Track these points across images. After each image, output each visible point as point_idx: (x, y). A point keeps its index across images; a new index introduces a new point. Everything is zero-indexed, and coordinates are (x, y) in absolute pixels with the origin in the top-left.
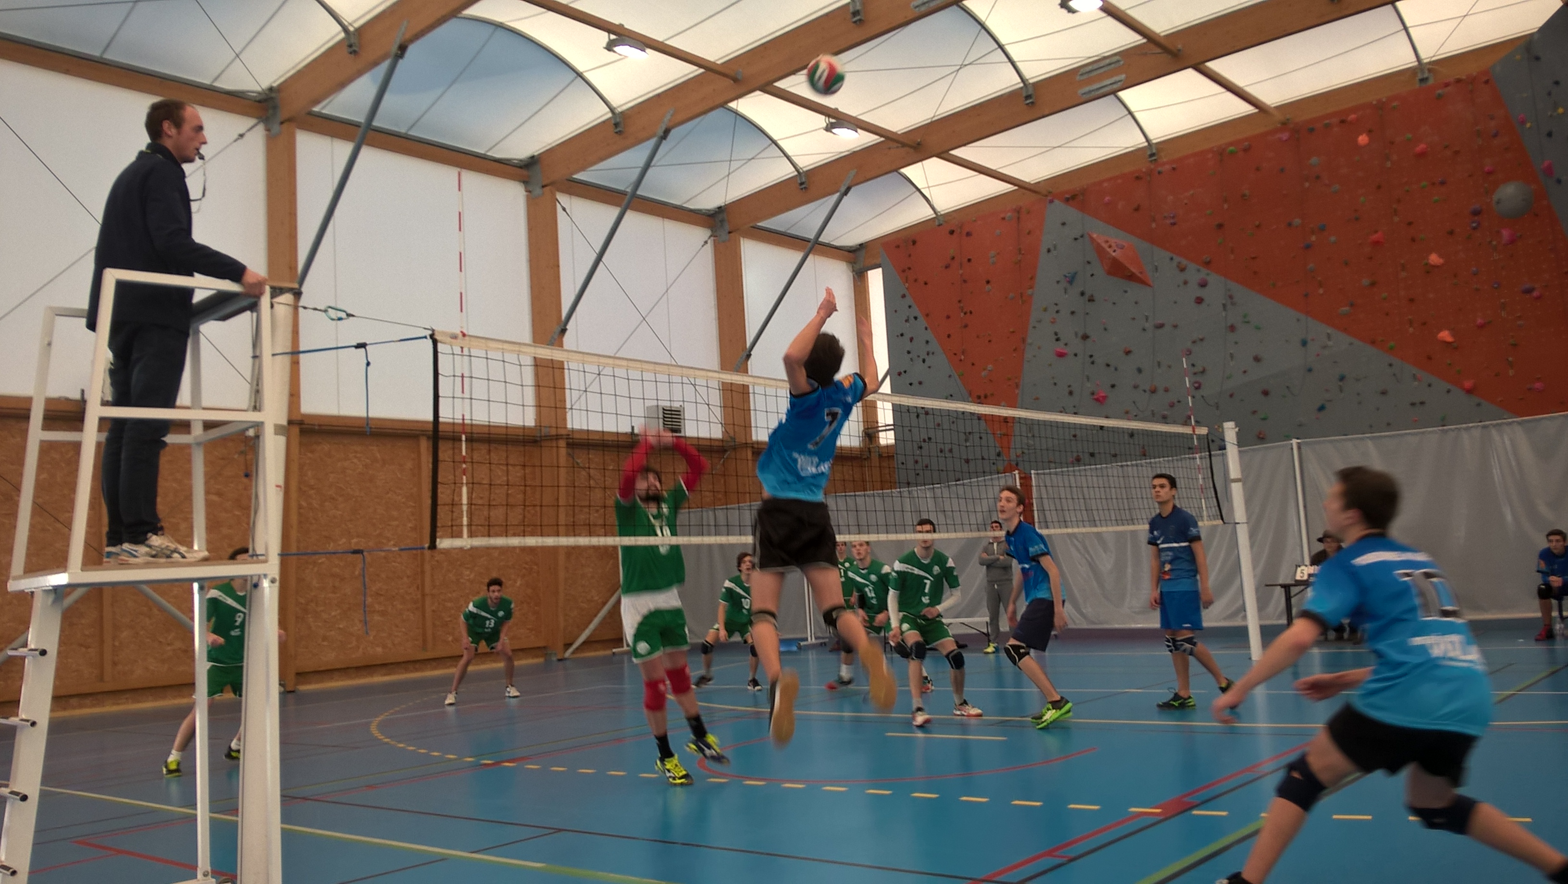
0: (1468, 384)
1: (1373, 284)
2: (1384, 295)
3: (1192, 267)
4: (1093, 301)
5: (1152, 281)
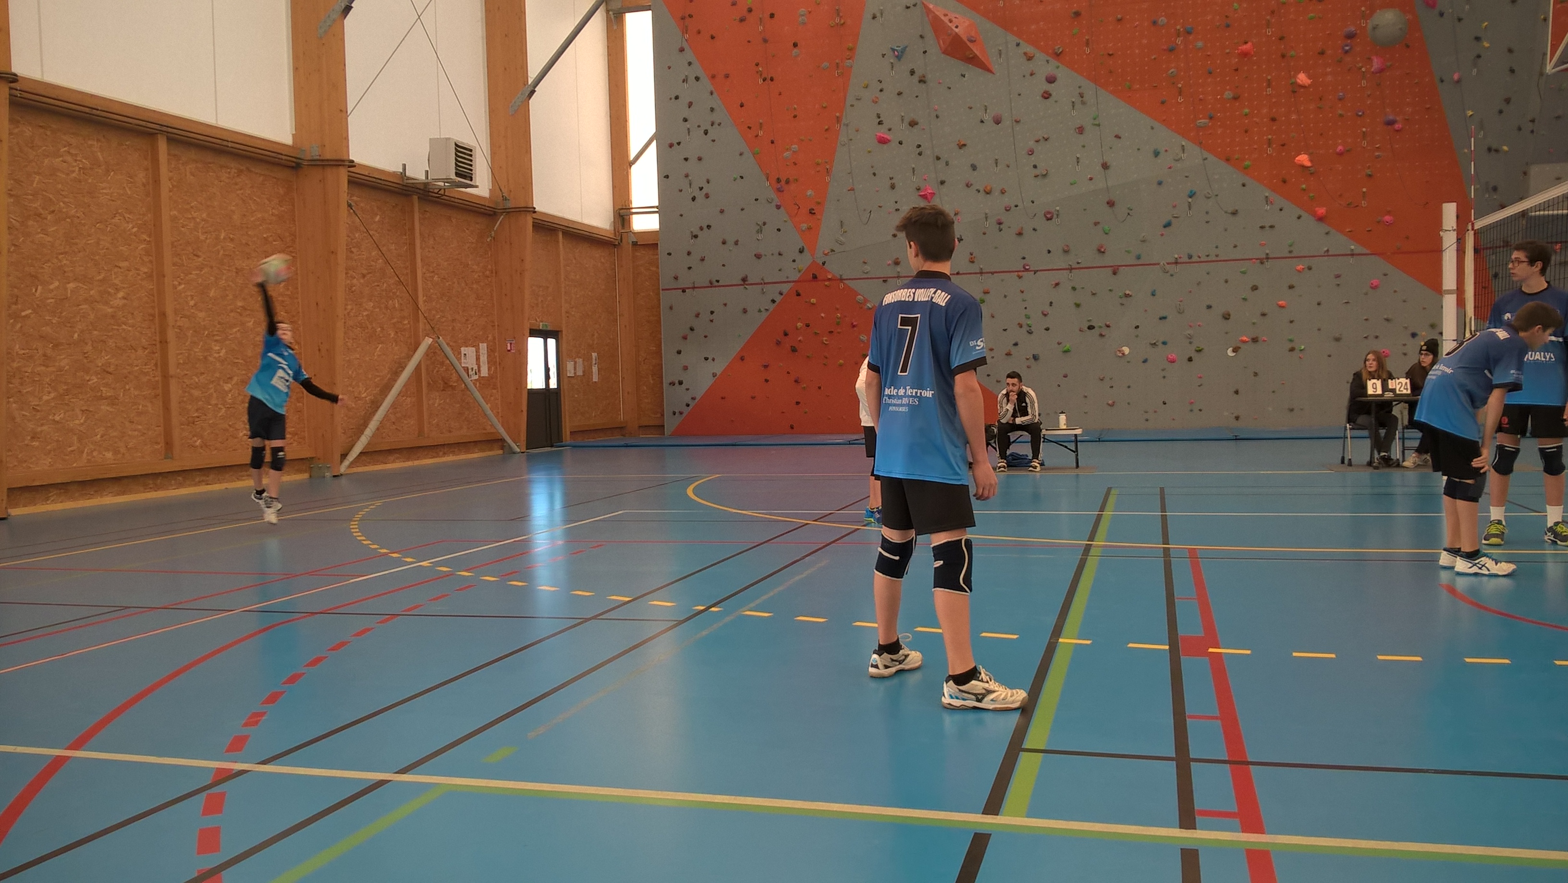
1: (1235, 98)
2: (1247, 111)
3: (1040, 57)
4: (925, 82)
5: (995, 68)
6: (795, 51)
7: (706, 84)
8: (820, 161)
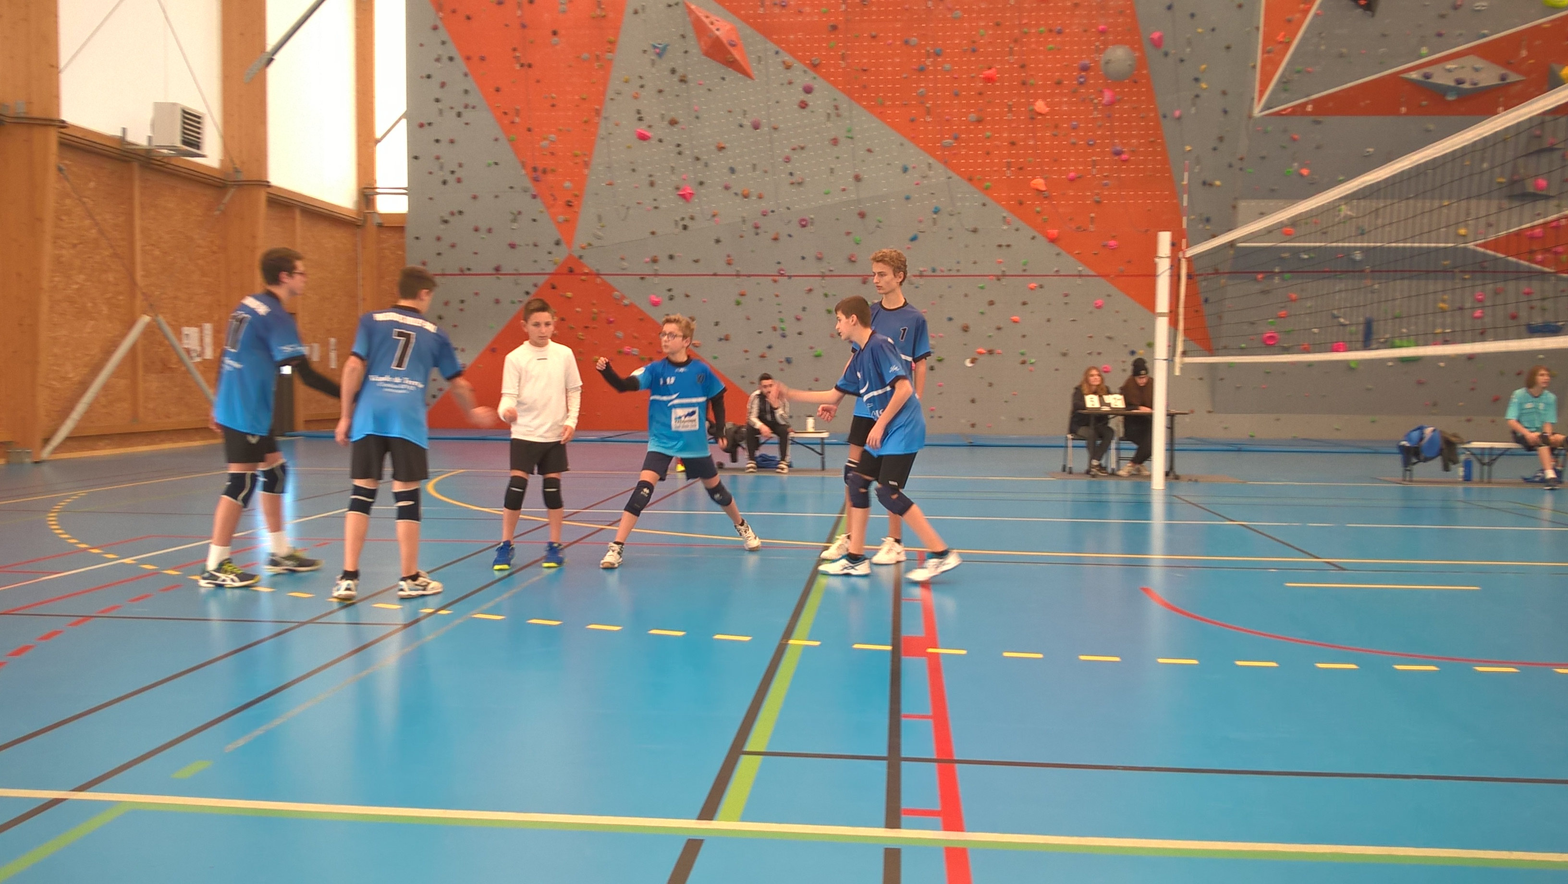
0: (1055, 232)
1: (979, 121)
2: (988, 134)
3: (798, 66)
4: (685, 81)
5: (754, 73)
6: (555, 39)
7: (460, 64)
8: (578, 152)
